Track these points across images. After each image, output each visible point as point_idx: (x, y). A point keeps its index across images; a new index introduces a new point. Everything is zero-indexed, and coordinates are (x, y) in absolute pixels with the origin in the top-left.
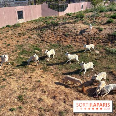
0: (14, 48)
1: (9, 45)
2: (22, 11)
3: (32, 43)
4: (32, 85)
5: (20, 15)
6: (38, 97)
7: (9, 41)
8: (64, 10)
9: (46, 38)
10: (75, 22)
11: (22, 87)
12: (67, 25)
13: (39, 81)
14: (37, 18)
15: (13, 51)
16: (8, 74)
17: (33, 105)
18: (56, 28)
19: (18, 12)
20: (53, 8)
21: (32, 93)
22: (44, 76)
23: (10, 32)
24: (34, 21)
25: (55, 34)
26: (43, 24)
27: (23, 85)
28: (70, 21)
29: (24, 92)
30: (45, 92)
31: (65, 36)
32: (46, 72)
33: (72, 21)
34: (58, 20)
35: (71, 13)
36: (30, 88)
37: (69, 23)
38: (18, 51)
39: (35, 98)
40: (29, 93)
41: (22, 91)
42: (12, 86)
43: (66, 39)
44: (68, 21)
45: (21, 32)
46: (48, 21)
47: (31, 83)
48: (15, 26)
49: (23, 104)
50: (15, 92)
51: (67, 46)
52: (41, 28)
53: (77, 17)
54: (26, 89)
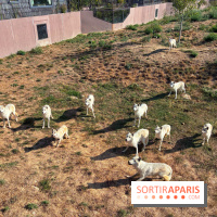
0: (32, 92)
1: (22, 87)
2: (45, 25)
3: (65, 82)
4: (65, 162)
5: (42, 32)
6: (78, 184)
7: (23, 81)
8: (122, 21)
9: (90, 74)
10: (143, 41)
11: (48, 165)
12: (128, 47)
13: (79, 154)
14: (74, 36)
15: (31, 99)
16: (22, 142)
17: (68, 198)
18: (107, 53)
19: (39, 27)
20: (102, 18)
21: (66, 175)
22: (88, 144)
23: (25, 64)
24: (68, 41)
25: (106, 65)
26: (83, 47)
27: (50, 161)
28: (134, 40)
29: (51, 174)
30: (90, 174)
31: (126, 68)
32: (91, 137)
33: (138, 40)
34: (112, 39)
35: (136, 26)
36: (61, 167)
37: (132, 44)
38: (39, 99)
39: (71, 185)
40: (61, 177)
41: (47, 172)
42: (29, 163)
43: (127, 74)
44: (129, 41)
45: (44, 63)
46: (93, 41)
47: (63, 157)
48: (33, 52)
49: (51, 196)
50: (35, 173)
51: (130, 88)
52: (81, 55)
53: (147, 33)
54: (55, 167)
